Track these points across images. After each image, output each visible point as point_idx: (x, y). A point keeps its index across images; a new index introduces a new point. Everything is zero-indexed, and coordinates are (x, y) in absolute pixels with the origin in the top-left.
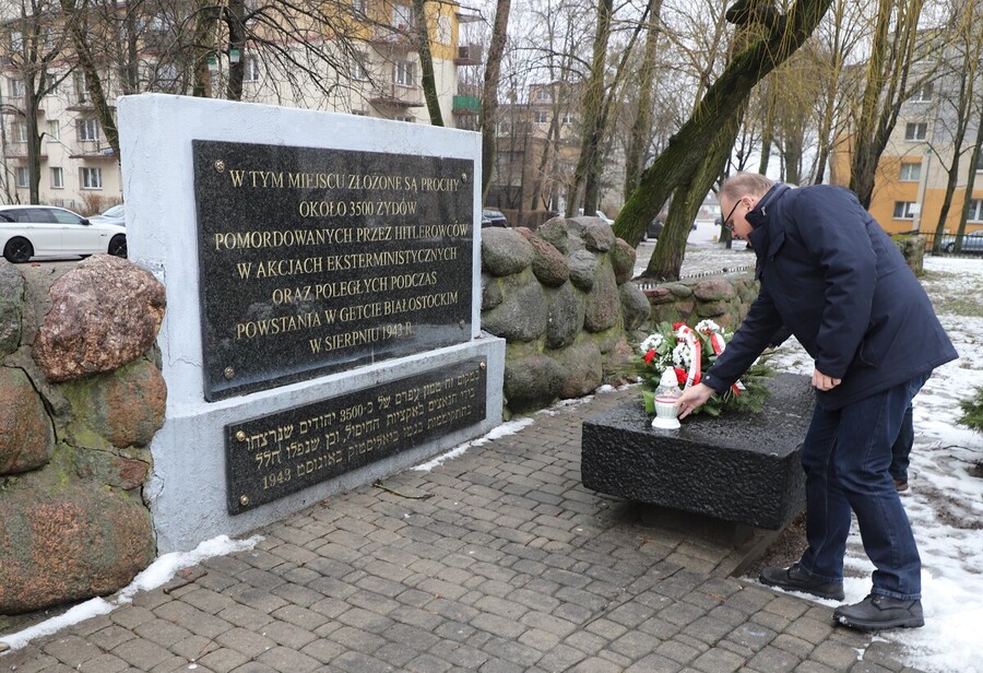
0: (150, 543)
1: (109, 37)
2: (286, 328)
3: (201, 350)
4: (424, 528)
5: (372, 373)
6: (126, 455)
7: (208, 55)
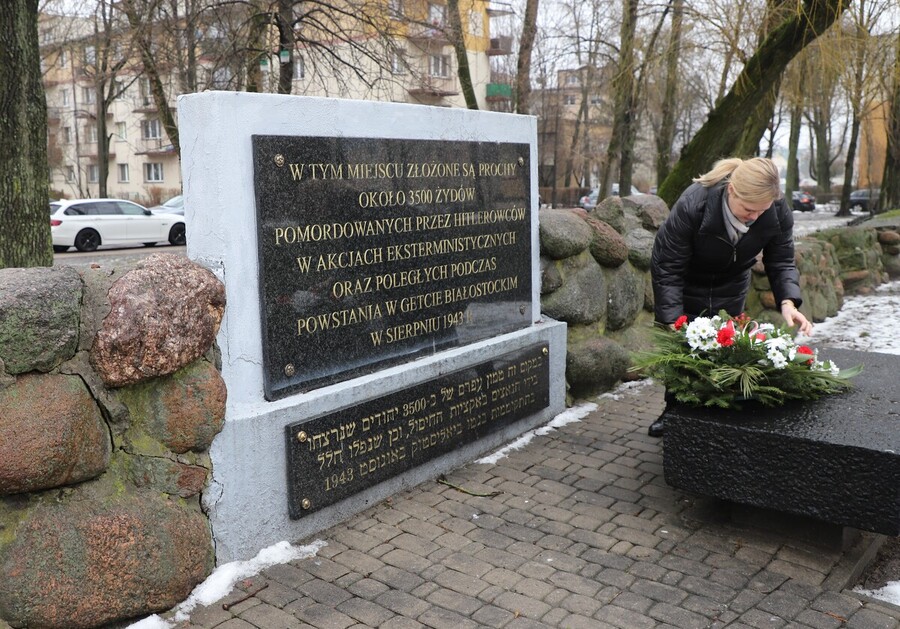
0: (209, 552)
1: (171, 46)
2: (348, 322)
3: (261, 347)
4: (495, 530)
5: (434, 364)
6: (184, 461)
7: (260, 57)
